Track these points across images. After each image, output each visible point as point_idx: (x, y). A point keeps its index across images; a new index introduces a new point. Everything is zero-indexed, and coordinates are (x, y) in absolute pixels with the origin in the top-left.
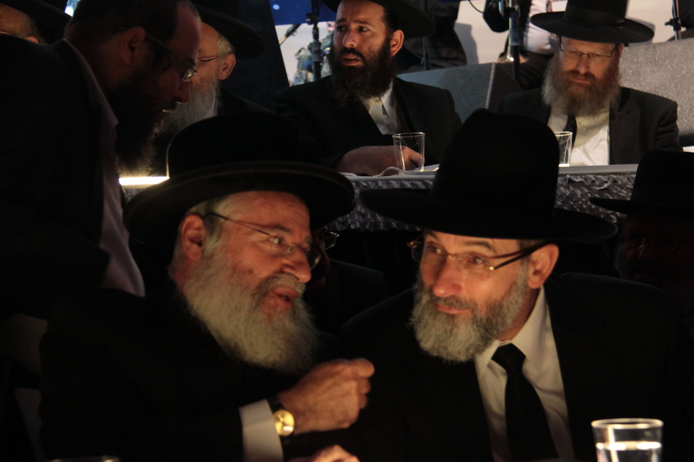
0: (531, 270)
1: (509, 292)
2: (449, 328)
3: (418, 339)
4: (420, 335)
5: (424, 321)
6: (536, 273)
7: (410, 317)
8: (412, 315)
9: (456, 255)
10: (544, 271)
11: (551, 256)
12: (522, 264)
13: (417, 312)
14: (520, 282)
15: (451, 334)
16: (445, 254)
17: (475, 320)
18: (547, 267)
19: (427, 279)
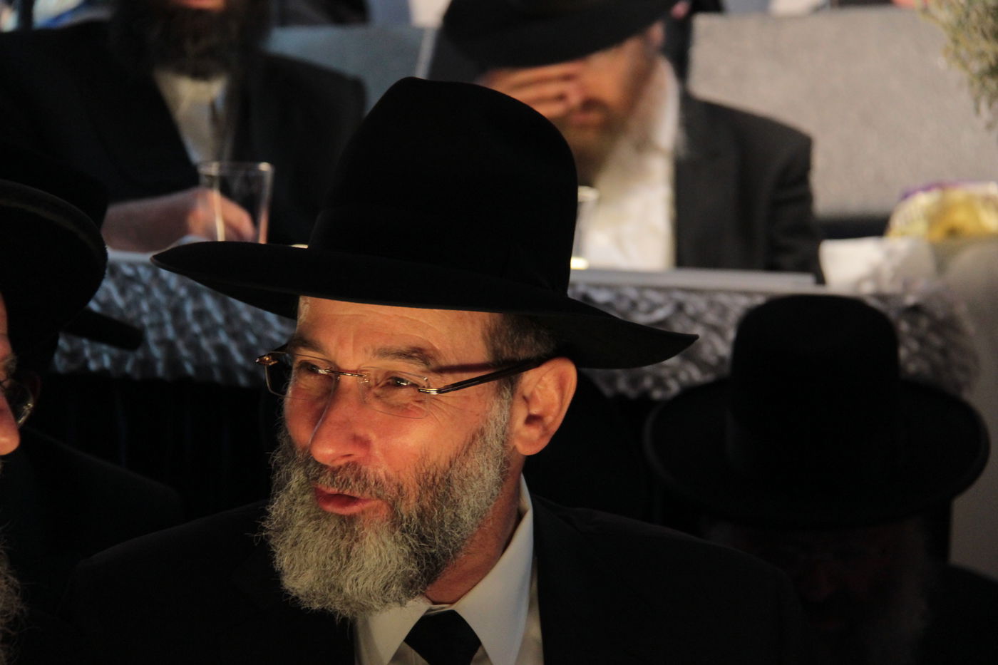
0: (521, 414)
1: (466, 450)
2: (344, 543)
3: (277, 568)
4: (284, 559)
5: (293, 533)
6: (531, 420)
7: (263, 520)
8: (268, 514)
9: (358, 373)
10: (549, 419)
11: (562, 387)
12: (498, 392)
13: (278, 508)
14: (492, 433)
15: (348, 557)
16: (336, 372)
17: (395, 521)
18: (555, 409)
19: (299, 430)
